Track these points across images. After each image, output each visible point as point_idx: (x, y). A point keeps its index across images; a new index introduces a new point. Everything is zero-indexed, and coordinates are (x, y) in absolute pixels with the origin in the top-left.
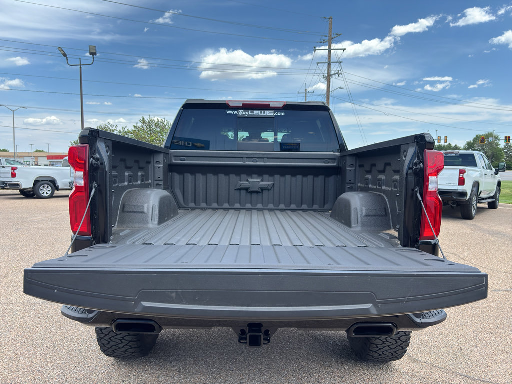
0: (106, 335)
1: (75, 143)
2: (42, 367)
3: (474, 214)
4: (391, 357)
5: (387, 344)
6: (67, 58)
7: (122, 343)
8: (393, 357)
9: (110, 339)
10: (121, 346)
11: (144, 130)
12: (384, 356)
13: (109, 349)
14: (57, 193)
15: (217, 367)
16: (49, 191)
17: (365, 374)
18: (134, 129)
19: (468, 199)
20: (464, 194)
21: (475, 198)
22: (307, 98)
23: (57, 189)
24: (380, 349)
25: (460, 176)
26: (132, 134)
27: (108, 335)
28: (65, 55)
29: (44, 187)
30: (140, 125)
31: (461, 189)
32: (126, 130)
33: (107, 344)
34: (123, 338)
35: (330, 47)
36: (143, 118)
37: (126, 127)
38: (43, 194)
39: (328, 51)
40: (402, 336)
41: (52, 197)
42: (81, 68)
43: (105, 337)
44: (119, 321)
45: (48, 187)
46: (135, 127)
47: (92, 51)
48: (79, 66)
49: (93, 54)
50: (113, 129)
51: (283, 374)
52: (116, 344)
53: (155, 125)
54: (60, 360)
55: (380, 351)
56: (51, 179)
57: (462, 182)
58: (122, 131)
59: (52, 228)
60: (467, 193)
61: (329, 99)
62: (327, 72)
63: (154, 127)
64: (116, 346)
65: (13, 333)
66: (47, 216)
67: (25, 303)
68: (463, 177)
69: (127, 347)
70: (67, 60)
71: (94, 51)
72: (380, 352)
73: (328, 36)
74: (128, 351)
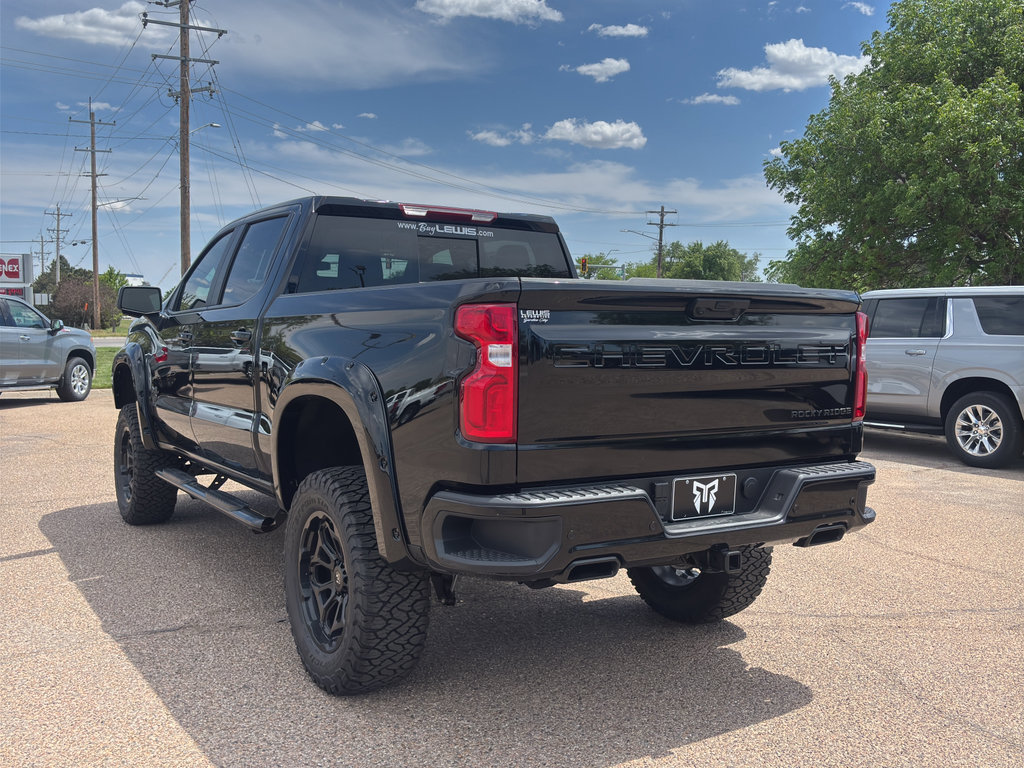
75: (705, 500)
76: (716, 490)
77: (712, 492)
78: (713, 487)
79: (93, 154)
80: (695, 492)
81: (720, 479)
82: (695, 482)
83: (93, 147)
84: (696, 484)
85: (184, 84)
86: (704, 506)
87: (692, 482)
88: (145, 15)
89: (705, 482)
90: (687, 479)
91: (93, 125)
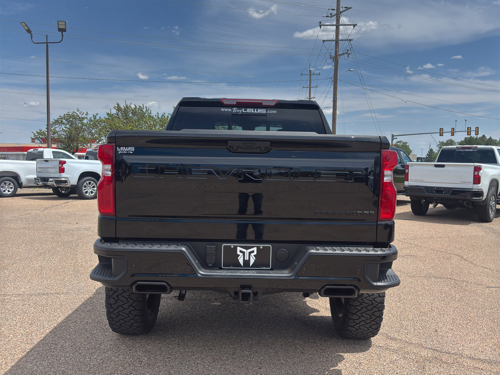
0: (115, 309)
1: (37, 133)
2: (54, 341)
3: (492, 216)
4: (367, 332)
5: (363, 319)
6: (31, 34)
7: (129, 316)
8: (369, 331)
9: (118, 312)
10: (127, 320)
11: (119, 118)
12: (361, 330)
13: (117, 322)
14: (20, 191)
15: (212, 342)
16: (11, 188)
17: (344, 347)
18: (107, 117)
19: (484, 199)
20: (480, 194)
21: (493, 198)
22: (312, 81)
23: (20, 186)
24: (357, 324)
25: (474, 173)
26: (104, 122)
27: (117, 309)
28: (29, 31)
29: (5, 183)
30: (114, 111)
31: (476, 187)
32: (98, 118)
33: (115, 318)
34: (130, 312)
35: (338, 21)
36: (118, 104)
37: (97, 114)
38: (4, 191)
39: (335, 27)
40: (375, 311)
41: (14, 195)
42: (47, 46)
43: (113, 311)
44: (138, 283)
45: (10, 184)
46: (108, 114)
47: (61, 27)
48: (46, 44)
49: (62, 30)
50: (83, 116)
51: (271, 347)
52: (123, 317)
53: (132, 113)
54: (70, 335)
55: (357, 325)
56: (13, 175)
57: (477, 180)
58: (93, 119)
59: (24, 228)
60: (483, 192)
61: (336, 83)
62: (334, 51)
63: (131, 115)
64: (123, 319)
65: (18, 317)
66: (15, 215)
67: (20, 294)
68: (478, 175)
69: (132, 321)
70: (32, 38)
71: (63, 27)
72: (357, 327)
73: (336, 9)
74: (133, 325)
75: (247, 258)
76: (255, 253)
77: (252, 254)
78: (253, 252)
79: (310, 89)
80: (238, 253)
81: (258, 248)
82: (238, 247)
83: (310, 85)
84: (239, 249)
85: (336, 52)
86: (247, 263)
87: (235, 248)
88: (320, 23)
89: (247, 248)
90: (232, 245)
91: (310, 76)
